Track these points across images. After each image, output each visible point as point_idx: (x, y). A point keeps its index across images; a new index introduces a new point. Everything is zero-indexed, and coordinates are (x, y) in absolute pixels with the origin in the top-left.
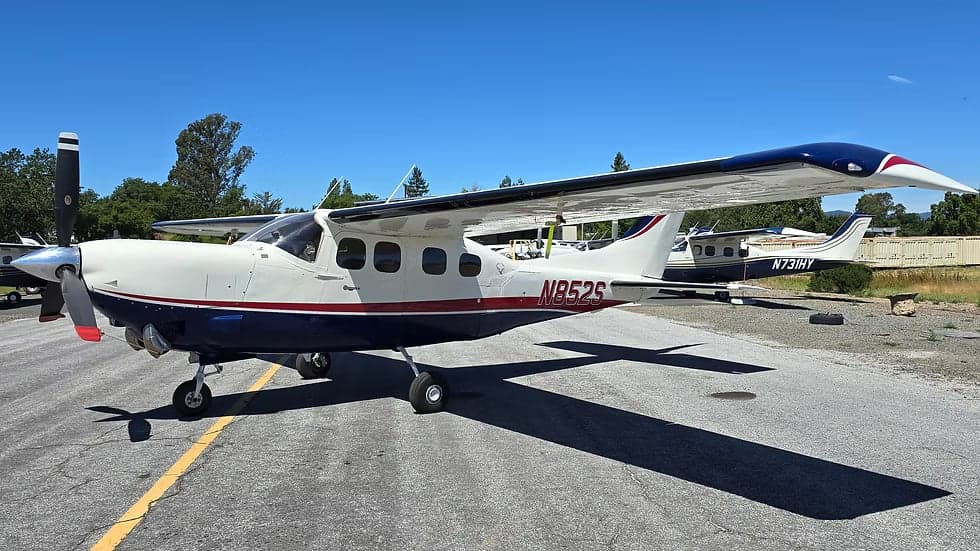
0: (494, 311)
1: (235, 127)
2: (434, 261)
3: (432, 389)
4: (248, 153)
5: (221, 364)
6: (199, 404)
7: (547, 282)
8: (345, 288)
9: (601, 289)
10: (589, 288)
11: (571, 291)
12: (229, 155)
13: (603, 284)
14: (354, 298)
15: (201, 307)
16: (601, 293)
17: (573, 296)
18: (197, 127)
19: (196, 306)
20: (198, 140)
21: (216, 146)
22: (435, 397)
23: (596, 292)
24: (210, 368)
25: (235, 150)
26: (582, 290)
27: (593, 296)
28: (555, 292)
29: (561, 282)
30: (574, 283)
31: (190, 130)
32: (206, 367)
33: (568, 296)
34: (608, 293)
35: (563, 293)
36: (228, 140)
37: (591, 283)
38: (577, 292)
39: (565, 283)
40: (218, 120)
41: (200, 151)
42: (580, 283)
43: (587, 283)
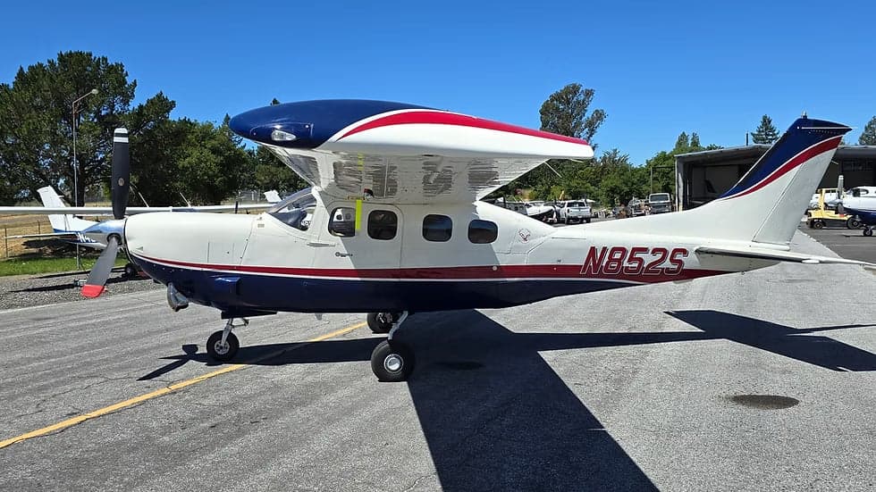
0: (516, 279)
1: (589, 93)
2: (437, 228)
3: (391, 358)
4: (599, 116)
5: (247, 318)
6: (226, 351)
7: (593, 250)
8: (338, 254)
9: (679, 257)
10: (659, 256)
11: (631, 259)
12: (584, 118)
13: (684, 252)
14: (347, 264)
15: (205, 269)
16: (680, 262)
17: (634, 265)
18: (557, 97)
19: (200, 269)
20: (558, 108)
21: (572, 113)
22: (395, 367)
23: (672, 260)
24: (237, 321)
25: (589, 114)
26: (648, 259)
27: (667, 264)
28: (606, 259)
29: (615, 250)
30: (635, 250)
31: (552, 101)
32: (235, 319)
33: (626, 264)
34: (691, 262)
35: (619, 261)
36: (582, 106)
37: (664, 251)
38: (641, 260)
39: (623, 250)
40: (574, 90)
41: (559, 118)
42: (644, 250)
43: (655, 251)
